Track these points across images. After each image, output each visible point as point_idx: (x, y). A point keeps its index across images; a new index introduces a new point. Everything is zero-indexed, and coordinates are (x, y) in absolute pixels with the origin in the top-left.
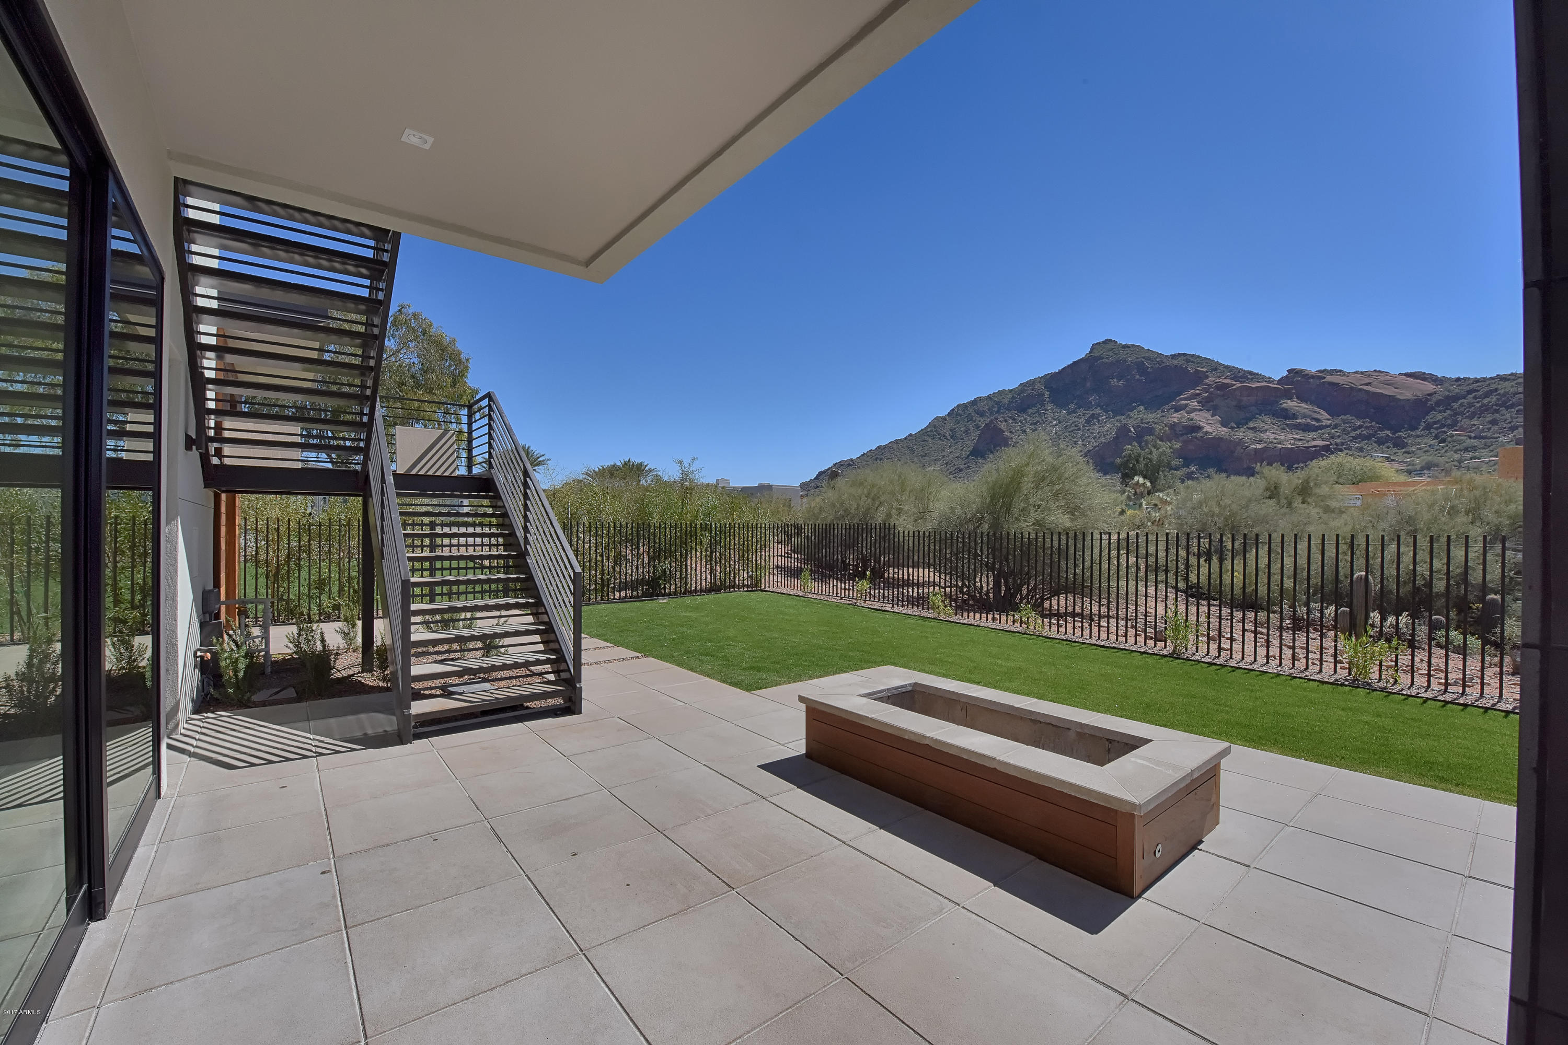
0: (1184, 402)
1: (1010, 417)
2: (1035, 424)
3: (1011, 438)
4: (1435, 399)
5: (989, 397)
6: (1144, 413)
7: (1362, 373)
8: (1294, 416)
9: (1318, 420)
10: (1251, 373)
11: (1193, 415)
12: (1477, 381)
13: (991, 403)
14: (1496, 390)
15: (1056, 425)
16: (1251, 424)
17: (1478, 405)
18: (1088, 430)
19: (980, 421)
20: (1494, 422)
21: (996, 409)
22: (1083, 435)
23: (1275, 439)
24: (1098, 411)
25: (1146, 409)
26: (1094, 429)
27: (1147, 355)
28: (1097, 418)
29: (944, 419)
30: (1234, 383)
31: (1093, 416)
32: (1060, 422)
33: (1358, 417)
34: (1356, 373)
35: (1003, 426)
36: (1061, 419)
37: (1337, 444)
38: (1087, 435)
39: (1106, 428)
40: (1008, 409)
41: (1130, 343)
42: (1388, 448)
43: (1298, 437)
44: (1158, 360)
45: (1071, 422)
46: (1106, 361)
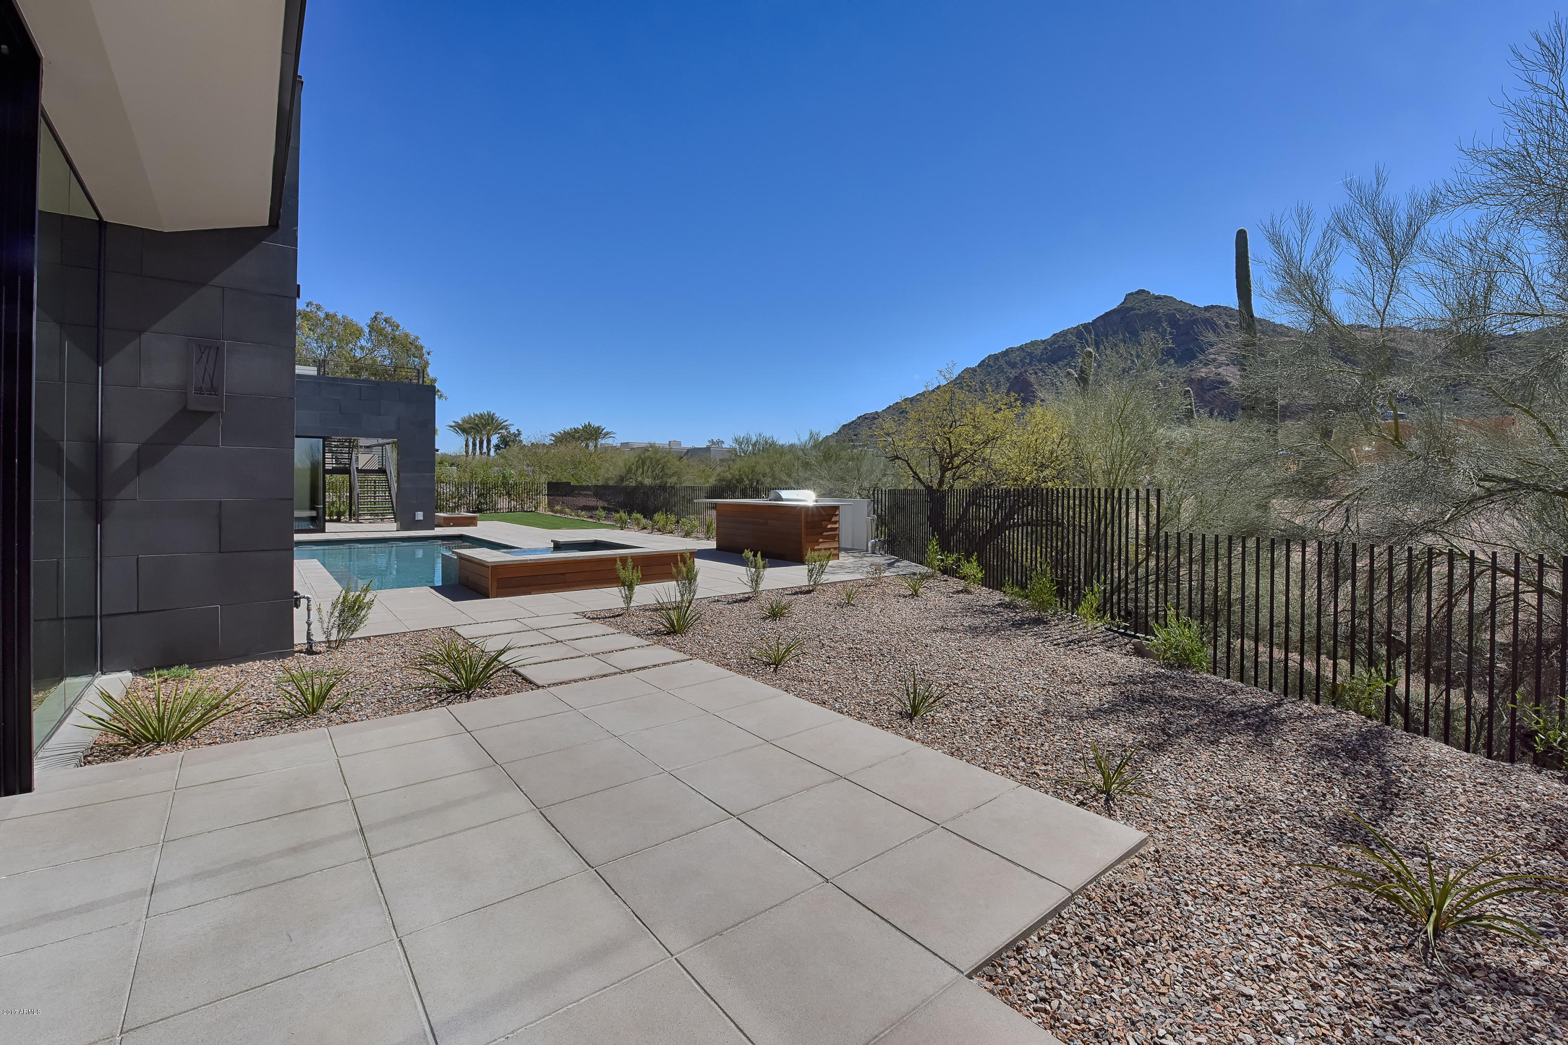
0: (1212, 356)
1: (1041, 370)
3: (1040, 393)
5: (1021, 348)
11: (1221, 370)
13: (1023, 354)
19: (1011, 373)
21: (1028, 361)
27: (1179, 307)
29: (974, 370)
35: (1032, 379)
40: (1040, 361)
41: (1164, 293)
44: (1190, 312)
46: (1139, 312)
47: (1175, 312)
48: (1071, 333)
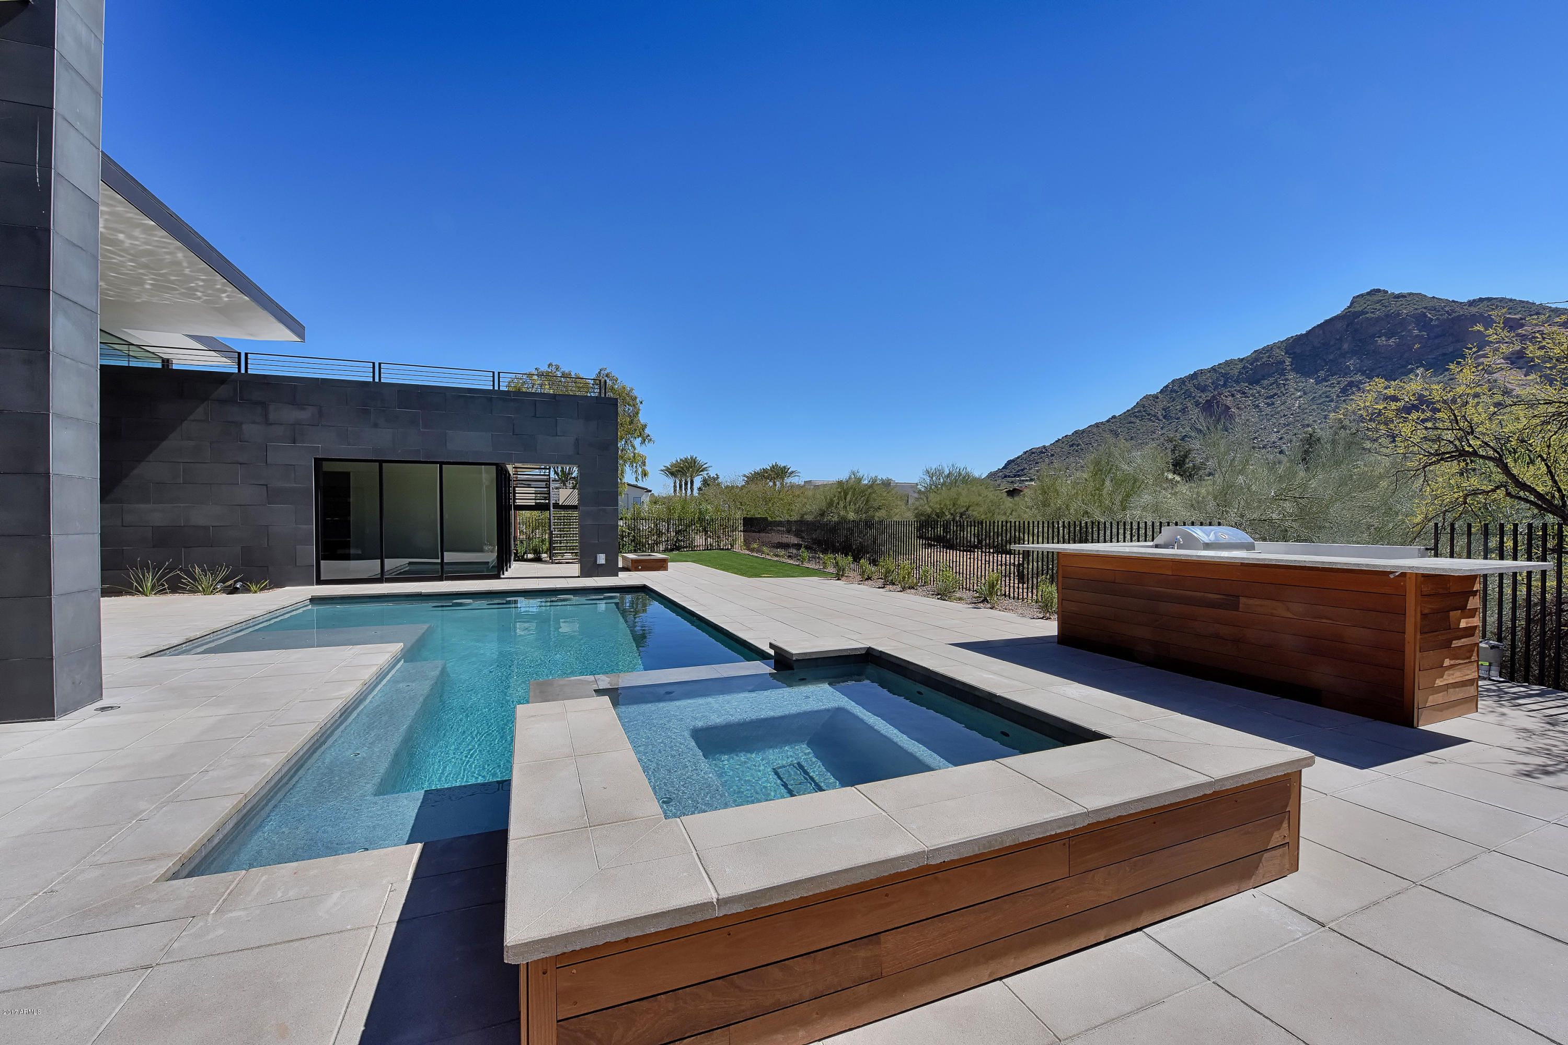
1: (1239, 391)
2: (1272, 397)
3: (1240, 415)
5: (1213, 369)
13: (1215, 376)
15: (1300, 397)
18: (1345, 401)
19: (1200, 397)
21: (1221, 383)
24: (1359, 377)
27: (1431, 304)
28: (1357, 386)
29: (1155, 397)
31: (1351, 384)
32: (1305, 393)
35: (1229, 401)
36: (1307, 389)
40: (1237, 382)
41: (1405, 291)
44: (1447, 309)
45: (1320, 392)
46: (1372, 315)
47: (1424, 311)
48: (1279, 348)
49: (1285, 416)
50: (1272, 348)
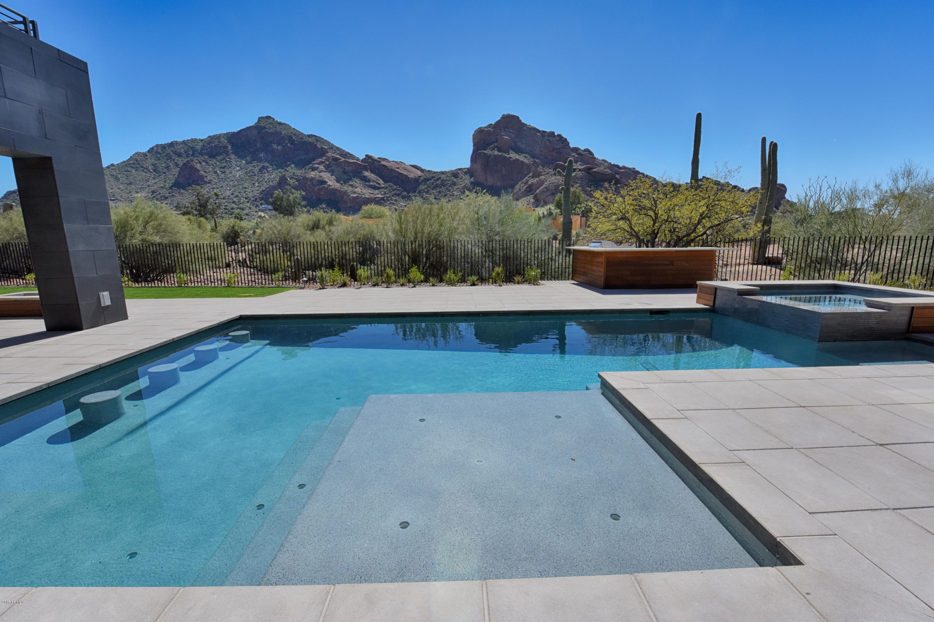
0: (316, 166)
1: (204, 161)
2: (224, 167)
3: (206, 177)
4: (422, 178)
5: (184, 142)
6: (295, 169)
7: (395, 162)
8: (369, 181)
9: (379, 184)
10: (349, 153)
11: (322, 174)
12: (435, 173)
13: (186, 148)
14: (440, 178)
15: (239, 170)
16: (351, 183)
17: (435, 184)
18: (261, 176)
19: (178, 160)
20: (440, 192)
21: (191, 153)
22: (258, 179)
23: (361, 192)
24: (266, 164)
25: (296, 166)
26: (265, 176)
27: (293, 132)
28: (266, 169)
29: (145, 155)
30: (341, 158)
31: (263, 167)
32: (241, 169)
33: (395, 184)
34: (393, 161)
35: (198, 166)
36: (242, 166)
37: (387, 197)
38: (261, 180)
39: (273, 176)
40: (201, 154)
41: (283, 121)
42: (406, 200)
43: (371, 192)
44: (300, 136)
45: (249, 169)
46: (269, 130)
47: (291, 134)
48: (224, 137)
49: (232, 180)
50: (219, 136)
